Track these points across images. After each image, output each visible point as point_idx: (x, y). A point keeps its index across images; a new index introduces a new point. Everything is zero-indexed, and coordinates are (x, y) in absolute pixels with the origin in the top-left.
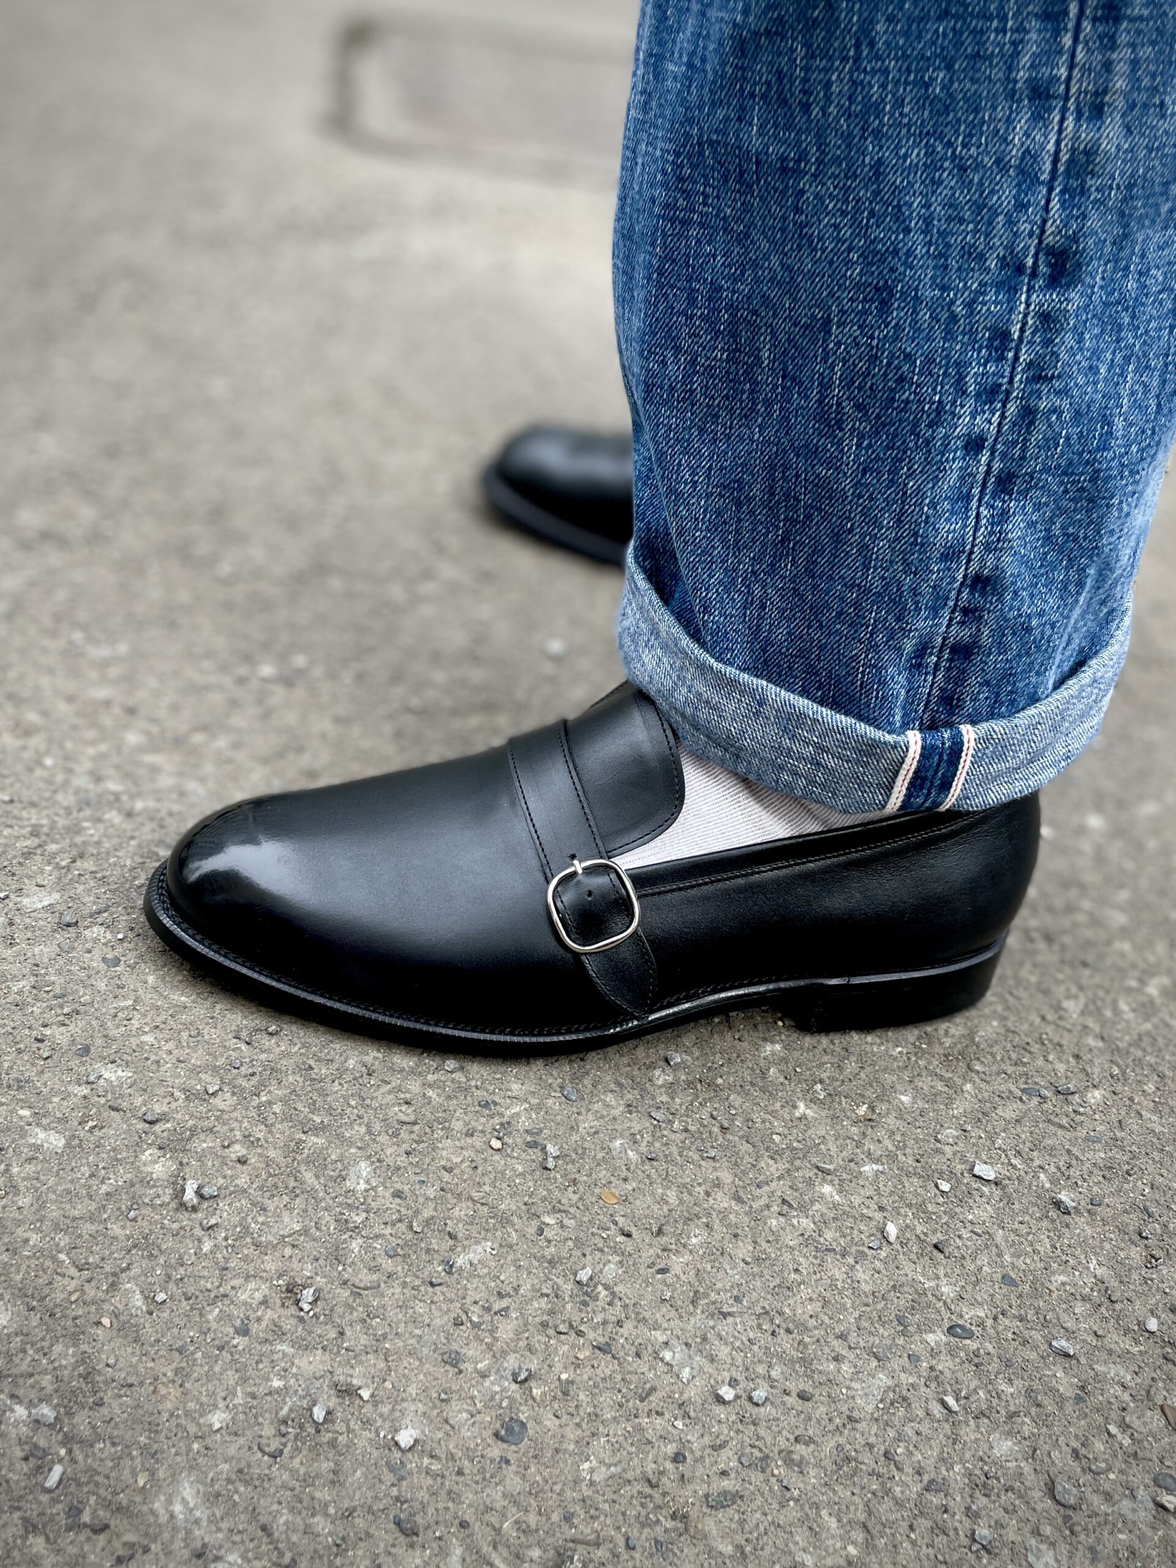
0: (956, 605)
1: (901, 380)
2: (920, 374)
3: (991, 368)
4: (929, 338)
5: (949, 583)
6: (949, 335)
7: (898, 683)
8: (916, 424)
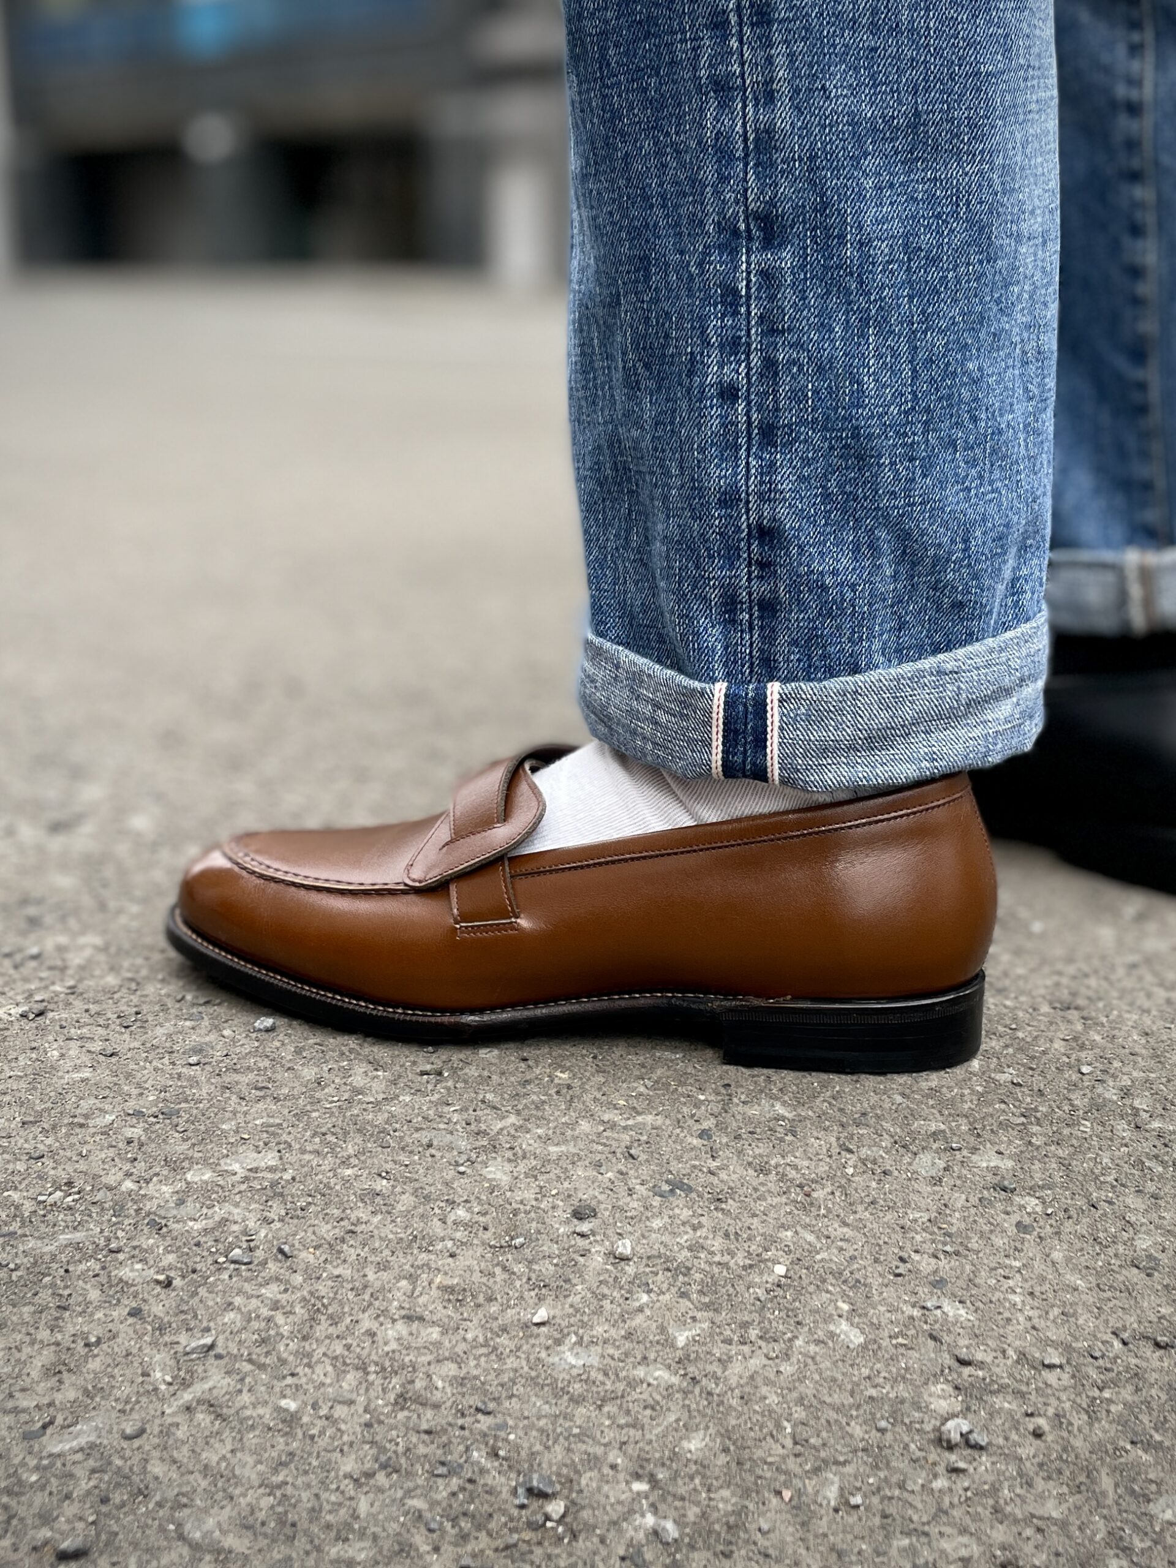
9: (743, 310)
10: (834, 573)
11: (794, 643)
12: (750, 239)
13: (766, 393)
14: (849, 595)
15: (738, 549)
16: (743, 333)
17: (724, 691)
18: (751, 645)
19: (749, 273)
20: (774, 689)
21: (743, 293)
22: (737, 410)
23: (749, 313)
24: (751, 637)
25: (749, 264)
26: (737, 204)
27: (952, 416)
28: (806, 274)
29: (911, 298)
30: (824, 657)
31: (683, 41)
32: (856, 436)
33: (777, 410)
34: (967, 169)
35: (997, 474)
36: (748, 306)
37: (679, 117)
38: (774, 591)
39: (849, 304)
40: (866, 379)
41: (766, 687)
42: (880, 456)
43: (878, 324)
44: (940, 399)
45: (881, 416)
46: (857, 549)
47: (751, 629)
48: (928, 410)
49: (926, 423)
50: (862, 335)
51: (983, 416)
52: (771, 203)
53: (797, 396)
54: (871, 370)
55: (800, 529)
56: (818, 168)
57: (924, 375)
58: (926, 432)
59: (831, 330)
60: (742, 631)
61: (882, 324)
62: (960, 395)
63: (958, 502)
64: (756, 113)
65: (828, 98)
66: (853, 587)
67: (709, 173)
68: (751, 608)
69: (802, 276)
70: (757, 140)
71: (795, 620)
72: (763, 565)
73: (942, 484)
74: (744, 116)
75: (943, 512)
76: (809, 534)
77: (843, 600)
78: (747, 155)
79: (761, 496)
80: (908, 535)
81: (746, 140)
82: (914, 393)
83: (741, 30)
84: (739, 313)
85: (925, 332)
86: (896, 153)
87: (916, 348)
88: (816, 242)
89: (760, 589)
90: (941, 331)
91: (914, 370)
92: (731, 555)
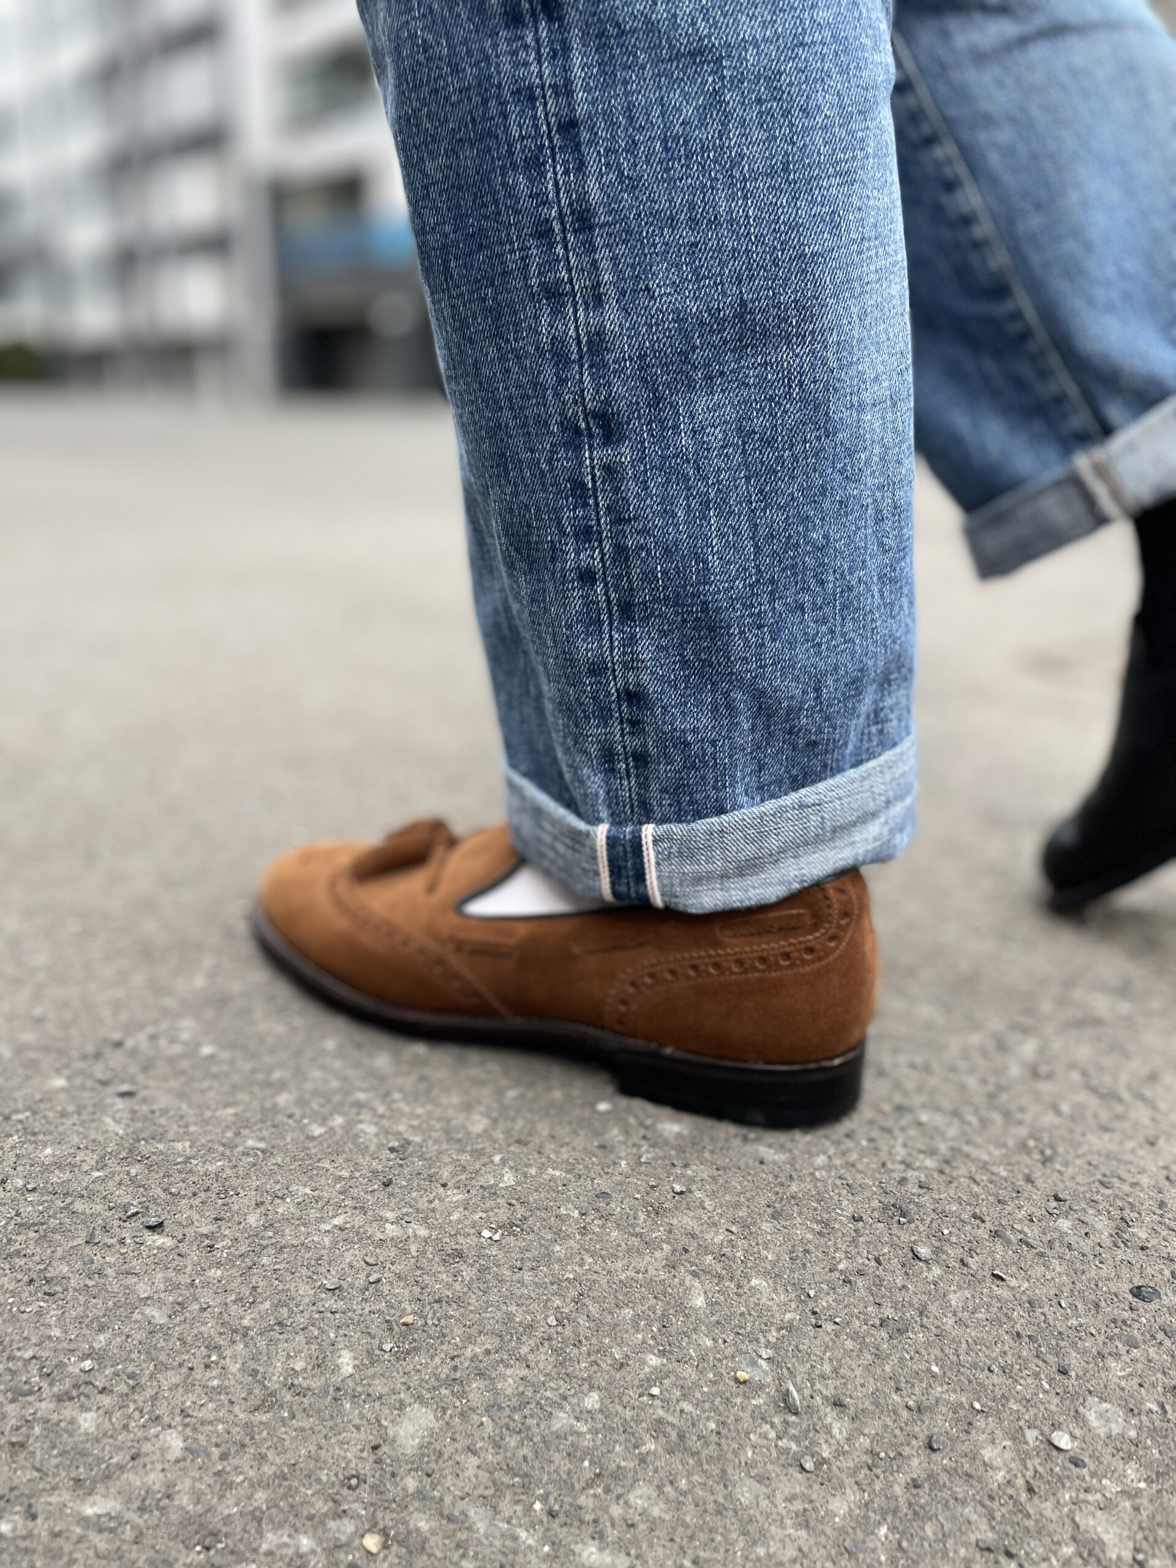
9: (591, 501)
10: (695, 731)
11: (664, 790)
12: (591, 436)
13: (620, 576)
14: (710, 750)
15: (610, 710)
16: (593, 523)
17: (605, 834)
18: (630, 790)
19: (593, 468)
20: (648, 831)
21: (590, 486)
22: (596, 591)
23: (597, 504)
24: (629, 783)
25: (592, 459)
26: (576, 404)
27: (796, 583)
28: (645, 465)
29: (748, 479)
30: (691, 802)
31: (513, 251)
32: (705, 610)
33: (632, 589)
34: (797, 351)
35: (849, 625)
36: (596, 498)
37: (516, 325)
38: (645, 746)
39: (689, 490)
40: (710, 557)
41: (640, 830)
42: (729, 627)
43: (718, 507)
44: (784, 570)
45: (726, 590)
46: (715, 710)
47: (628, 776)
48: (772, 581)
49: (771, 593)
50: (704, 518)
51: (831, 578)
52: (607, 402)
53: (649, 576)
54: (715, 549)
55: (663, 692)
56: (648, 366)
57: (767, 550)
58: (772, 600)
59: (674, 515)
60: (621, 778)
61: (722, 506)
62: (804, 563)
63: (809, 658)
64: (587, 317)
65: (652, 297)
66: (713, 743)
67: (548, 376)
68: (626, 759)
69: (642, 468)
70: (589, 342)
71: (663, 772)
72: (633, 723)
73: (792, 645)
74: (576, 320)
75: (794, 668)
76: (671, 697)
77: (704, 754)
78: (581, 357)
79: (625, 665)
80: (763, 693)
81: (579, 343)
82: (757, 567)
83: (565, 238)
84: (588, 504)
85: (764, 510)
86: (725, 342)
87: (756, 525)
88: (652, 435)
89: (635, 743)
90: (780, 508)
91: (756, 546)
92: (604, 716)
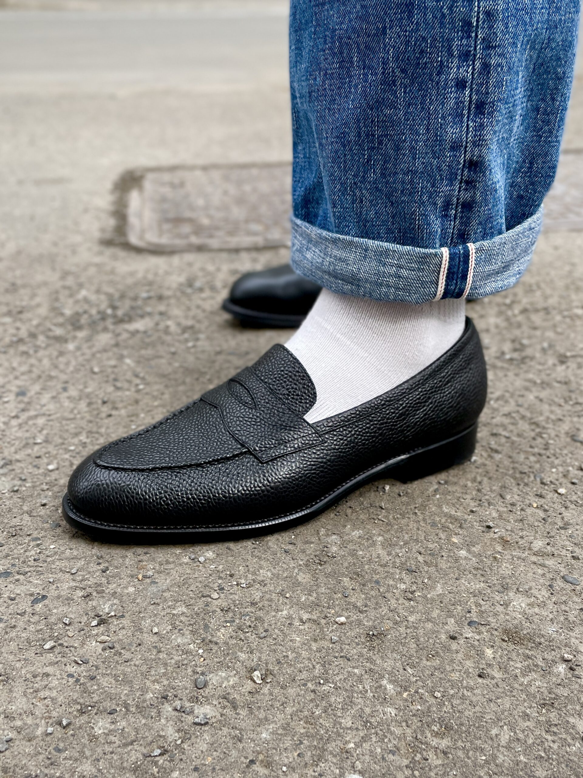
0: (462, 179)
1: (422, 52)
2: (431, 47)
3: (464, 42)
4: (433, 28)
5: (456, 165)
6: (442, 25)
7: (436, 225)
8: (431, 75)
